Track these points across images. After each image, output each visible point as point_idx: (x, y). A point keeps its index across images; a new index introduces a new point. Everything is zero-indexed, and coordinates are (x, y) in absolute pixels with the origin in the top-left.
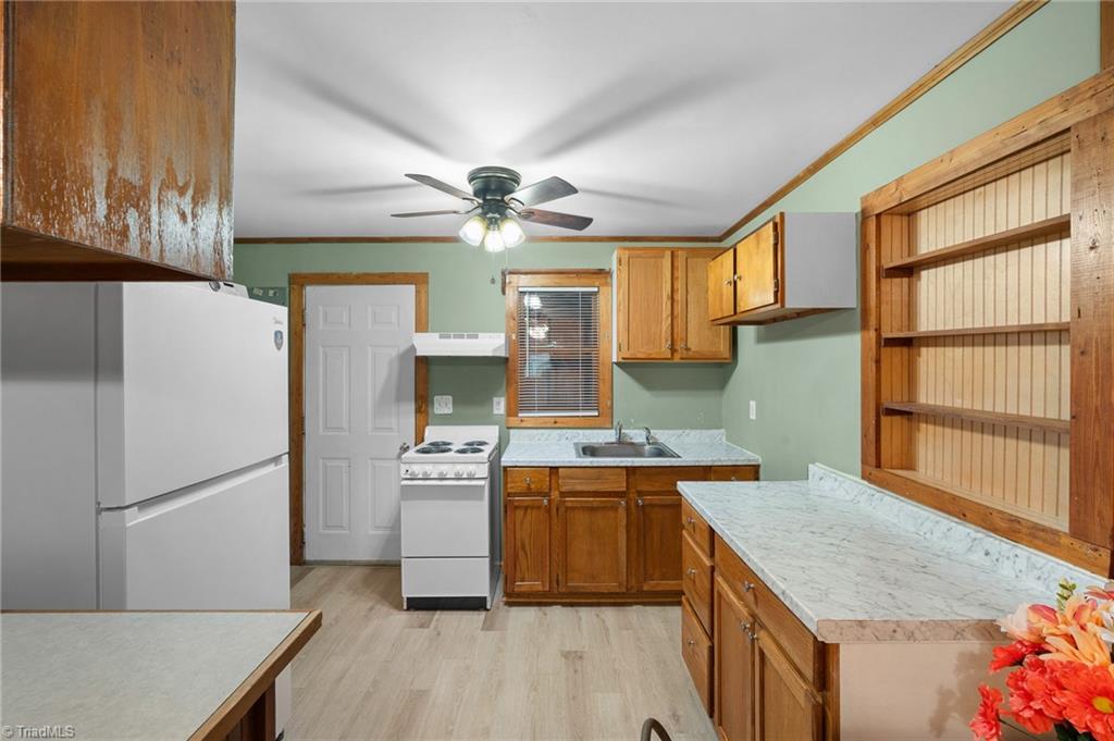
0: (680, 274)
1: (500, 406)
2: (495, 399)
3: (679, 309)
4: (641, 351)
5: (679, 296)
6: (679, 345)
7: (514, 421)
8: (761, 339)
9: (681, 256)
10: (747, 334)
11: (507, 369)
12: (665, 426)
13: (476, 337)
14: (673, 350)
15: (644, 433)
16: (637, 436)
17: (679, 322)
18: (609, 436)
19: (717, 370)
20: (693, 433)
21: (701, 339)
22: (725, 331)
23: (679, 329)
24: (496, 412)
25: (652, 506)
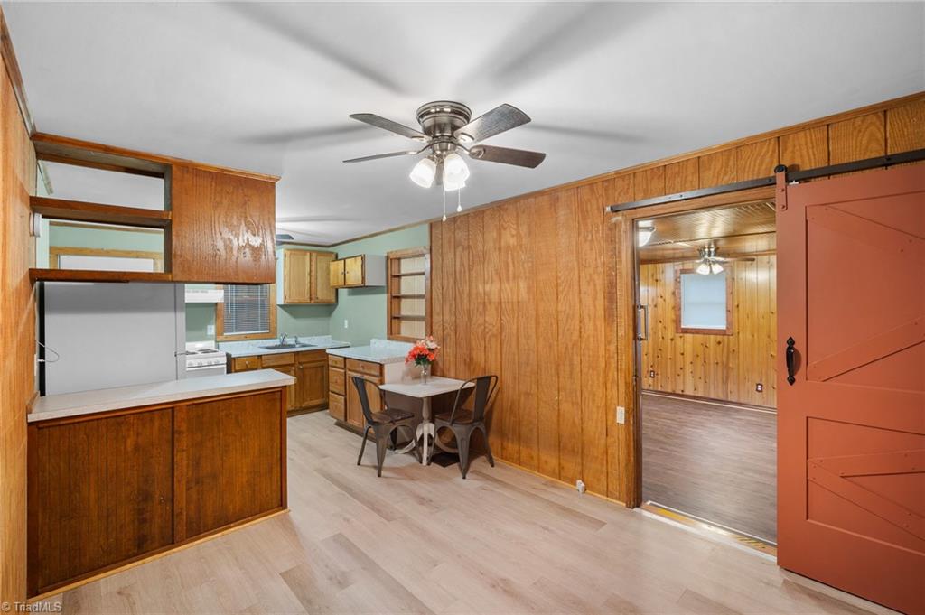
0: (313, 263)
1: (211, 330)
2: (209, 327)
3: (313, 279)
4: (296, 299)
5: (313, 274)
6: (313, 297)
7: (220, 338)
8: (349, 294)
9: (314, 254)
10: (343, 293)
11: (216, 310)
12: (303, 336)
13: (206, 292)
14: (311, 299)
15: (294, 339)
16: (290, 341)
17: (313, 285)
18: (277, 342)
19: (328, 307)
20: (316, 338)
21: (323, 294)
22: (333, 291)
23: (313, 289)
24: (209, 333)
25: (306, 368)
